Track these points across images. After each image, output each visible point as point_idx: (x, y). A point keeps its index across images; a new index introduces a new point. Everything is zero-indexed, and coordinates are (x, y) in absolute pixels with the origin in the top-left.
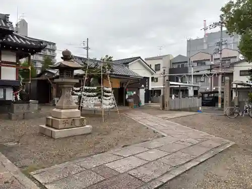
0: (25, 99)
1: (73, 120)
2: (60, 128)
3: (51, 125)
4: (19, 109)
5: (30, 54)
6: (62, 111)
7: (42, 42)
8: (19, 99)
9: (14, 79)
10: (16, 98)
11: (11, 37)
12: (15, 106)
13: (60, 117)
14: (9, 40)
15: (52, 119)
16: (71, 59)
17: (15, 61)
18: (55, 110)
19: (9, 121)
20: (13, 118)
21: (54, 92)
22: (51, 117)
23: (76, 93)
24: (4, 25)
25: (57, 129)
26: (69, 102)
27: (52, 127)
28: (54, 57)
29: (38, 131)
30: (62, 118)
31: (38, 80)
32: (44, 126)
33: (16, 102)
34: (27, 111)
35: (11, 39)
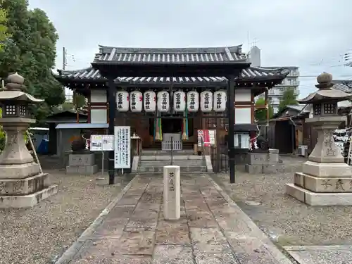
0: (263, 147)
1: (340, 180)
2: (317, 191)
3: (302, 184)
4: (257, 160)
5: (267, 88)
6: (320, 165)
7: (281, 69)
8: (256, 147)
9: (249, 122)
10: (253, 146)
11: (245, 72)
12: (253, 156)
13: (316, 174)
14: (243, 76)
15: (304, 177)
16: (332, 85)
17: (250, 100)
18: (308, 163)
19: (247, 174)
20: (251, 171)
21: (300, 137)
22: (301, 174)
23: (338, 138)
24: (237, 59)
25: (313, 192)
26: (331, 152)
27: (305, 188)
28: (295, 87)
29: (284, 192)
30: (320, 176)
31: (277, 122)
32: (292, 185)
33: (254, 151)
34: (266, 163)
35: (245, 74)
